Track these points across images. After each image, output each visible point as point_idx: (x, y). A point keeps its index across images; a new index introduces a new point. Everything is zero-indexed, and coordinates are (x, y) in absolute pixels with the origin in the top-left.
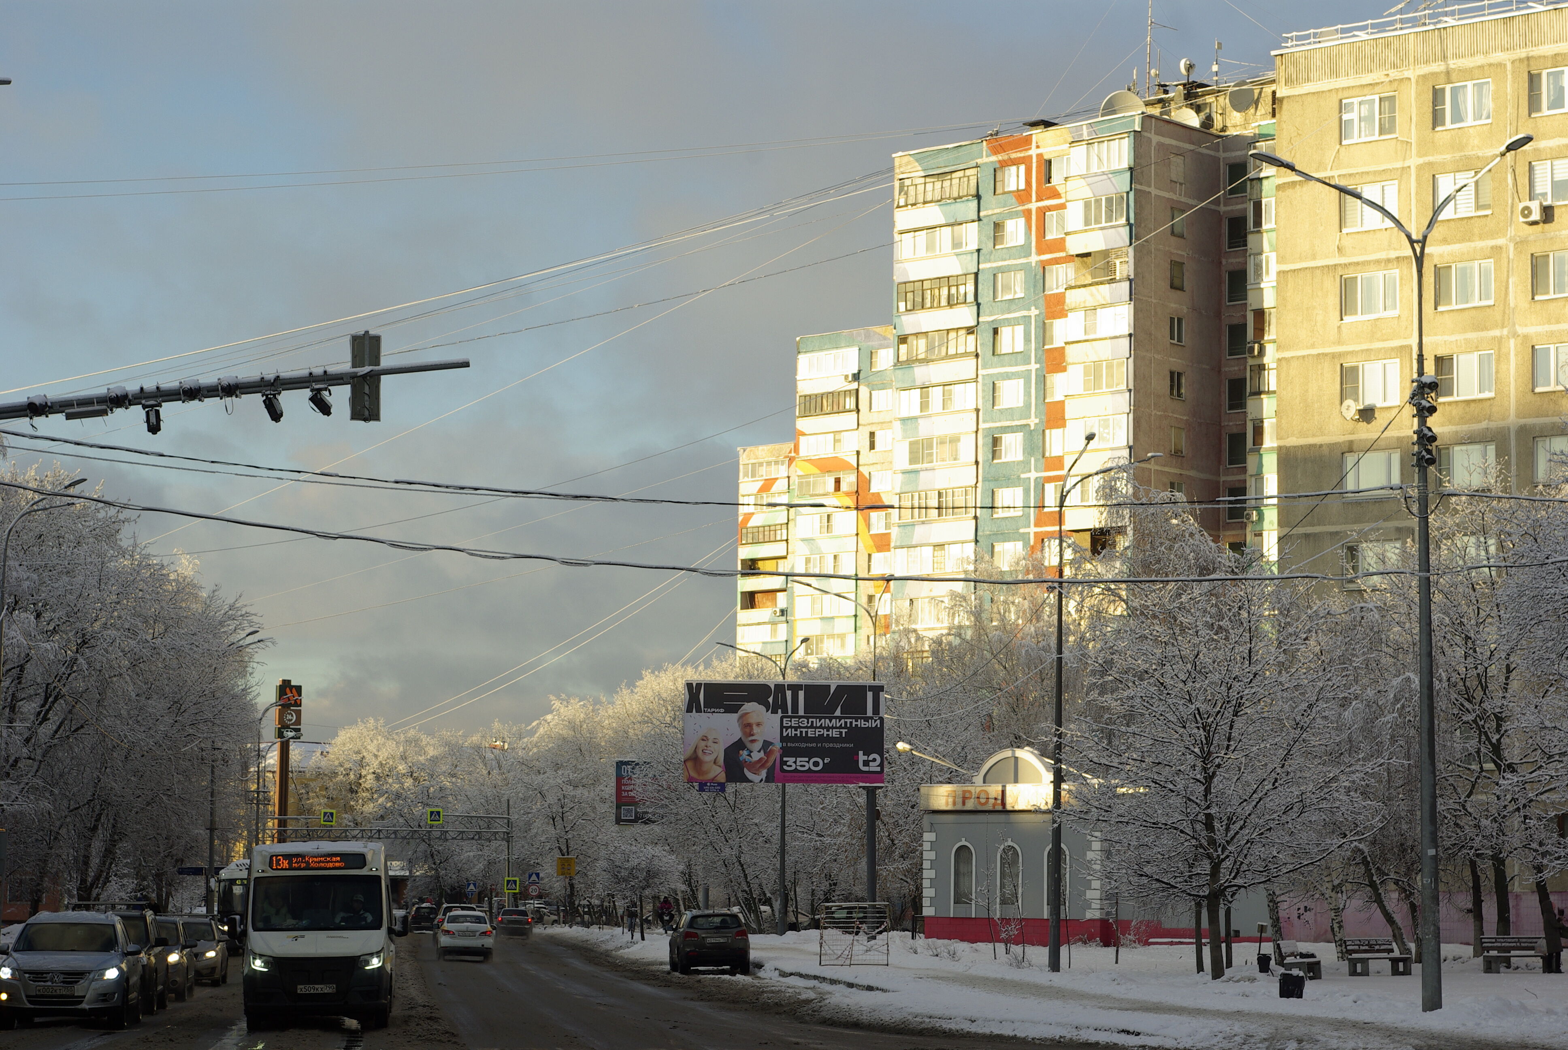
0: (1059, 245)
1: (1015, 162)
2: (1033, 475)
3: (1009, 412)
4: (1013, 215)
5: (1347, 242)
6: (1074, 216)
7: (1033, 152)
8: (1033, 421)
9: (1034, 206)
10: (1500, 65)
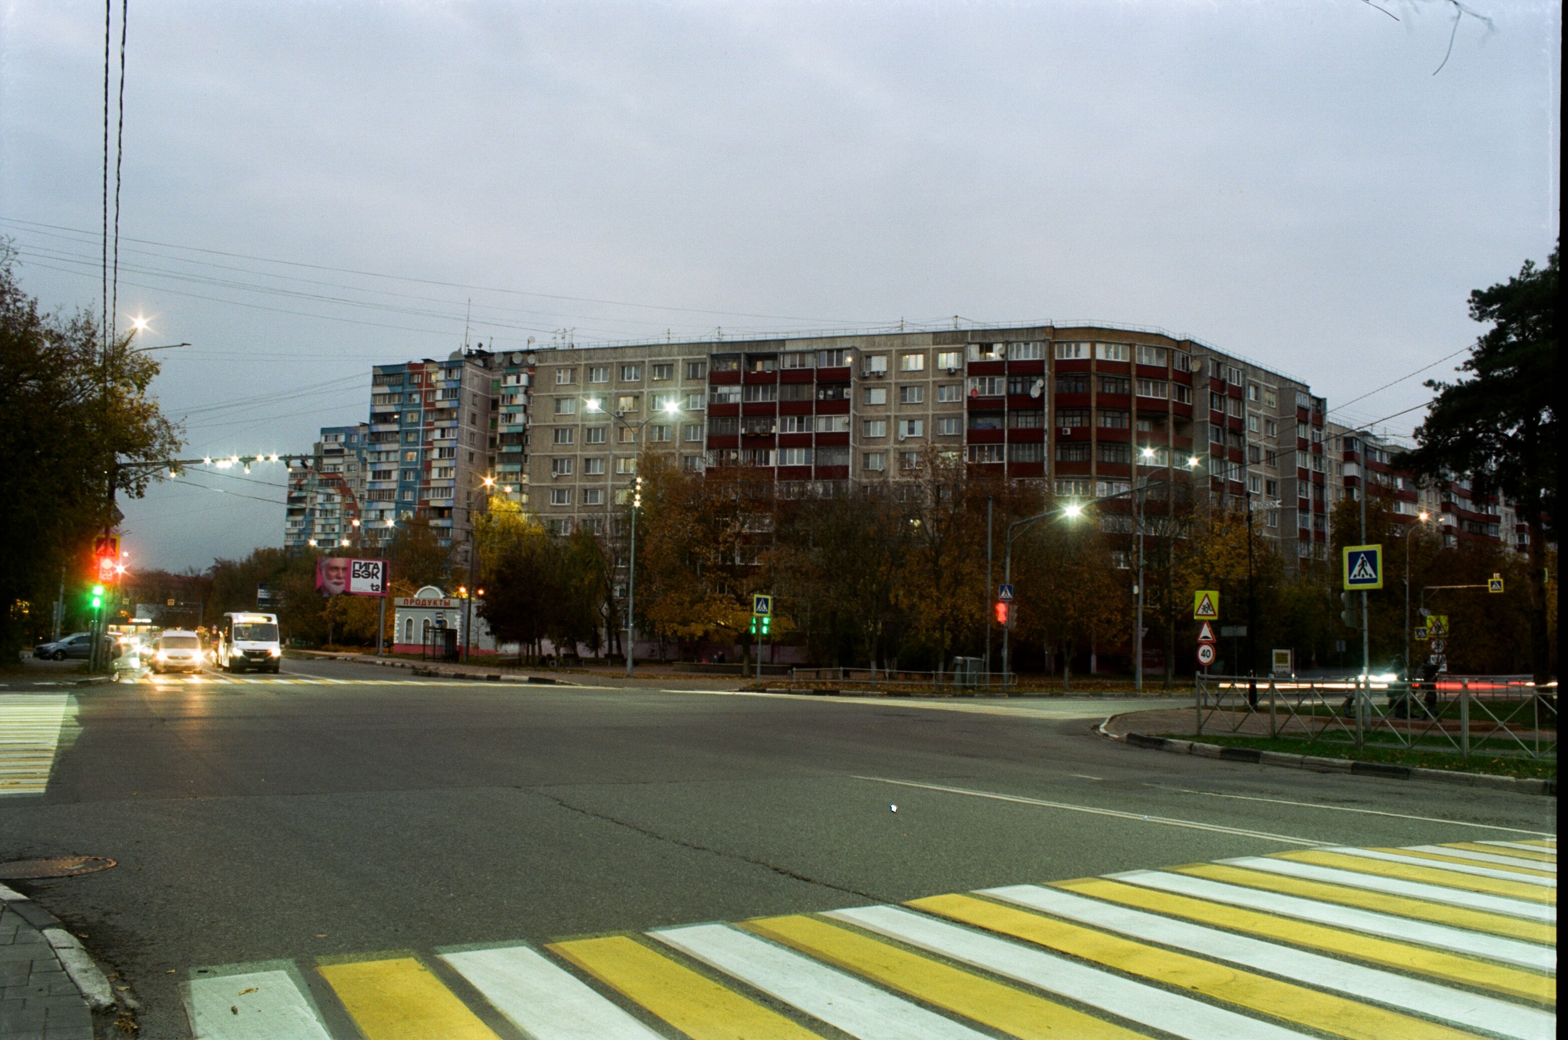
0: (433, 404)
1: (418, 373)
2: (418, 486)
3: (411, 463)
4: (416, 392)
5: (557, 418)
6: (439, 395)
7: (425, 370)
8: (419, 467)
9: (424, 389)
10: (612, 363)
